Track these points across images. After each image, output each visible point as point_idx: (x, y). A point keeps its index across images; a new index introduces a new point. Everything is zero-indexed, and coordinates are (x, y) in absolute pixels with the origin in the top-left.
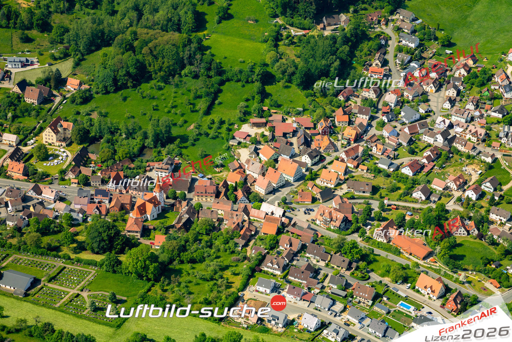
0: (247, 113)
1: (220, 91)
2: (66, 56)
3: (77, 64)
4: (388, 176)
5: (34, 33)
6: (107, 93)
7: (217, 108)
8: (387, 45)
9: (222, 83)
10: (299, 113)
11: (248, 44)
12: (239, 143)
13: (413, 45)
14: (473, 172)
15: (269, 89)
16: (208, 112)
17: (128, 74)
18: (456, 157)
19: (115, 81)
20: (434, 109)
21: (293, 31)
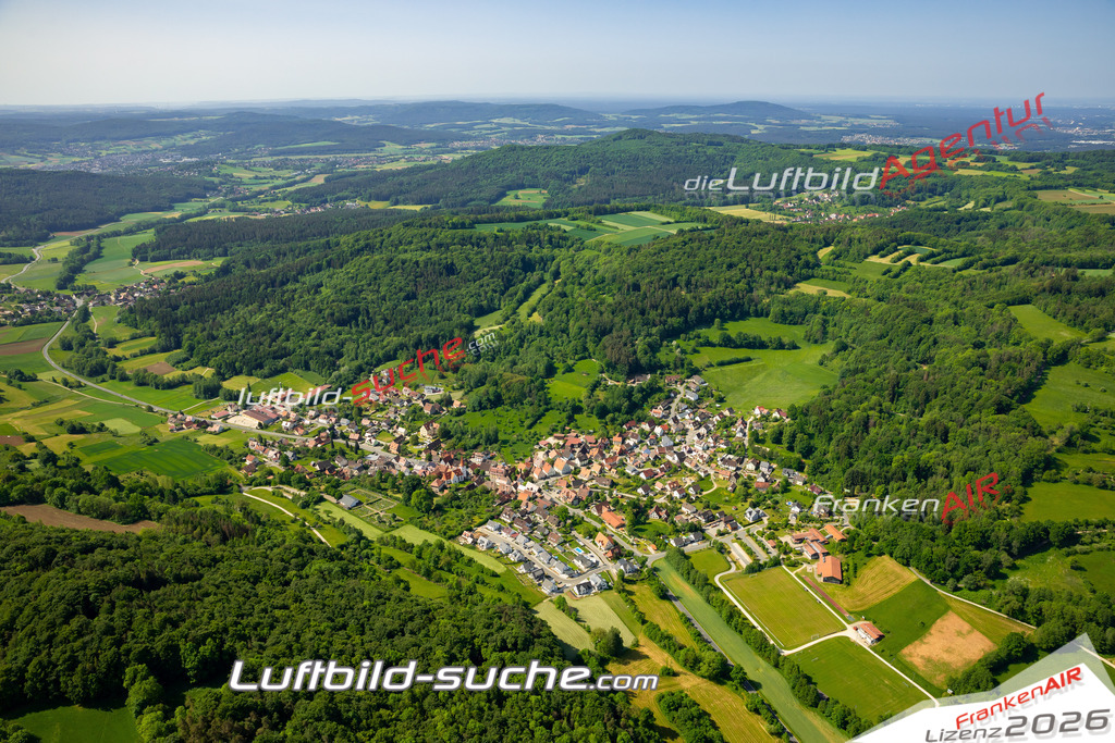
0: (554, 430)
1: (544, 415)
2: (461, 388)
3: (466, 393)
4: (629, 478)
5: (449, 374)
6: (475, 411)
7: (537, 425)
8: (675, 397)
9: (547, 410)
10: (589, 433)
11: (575, 388)
12: (541, 448)
13: (692, 399)
14: (689, 481)
15: (576, 416)
16: (530, 427)
17: (489, 400)
18: (683, 471)
19: (480, 403)
20: (687, 440)
21: (610, 383)
